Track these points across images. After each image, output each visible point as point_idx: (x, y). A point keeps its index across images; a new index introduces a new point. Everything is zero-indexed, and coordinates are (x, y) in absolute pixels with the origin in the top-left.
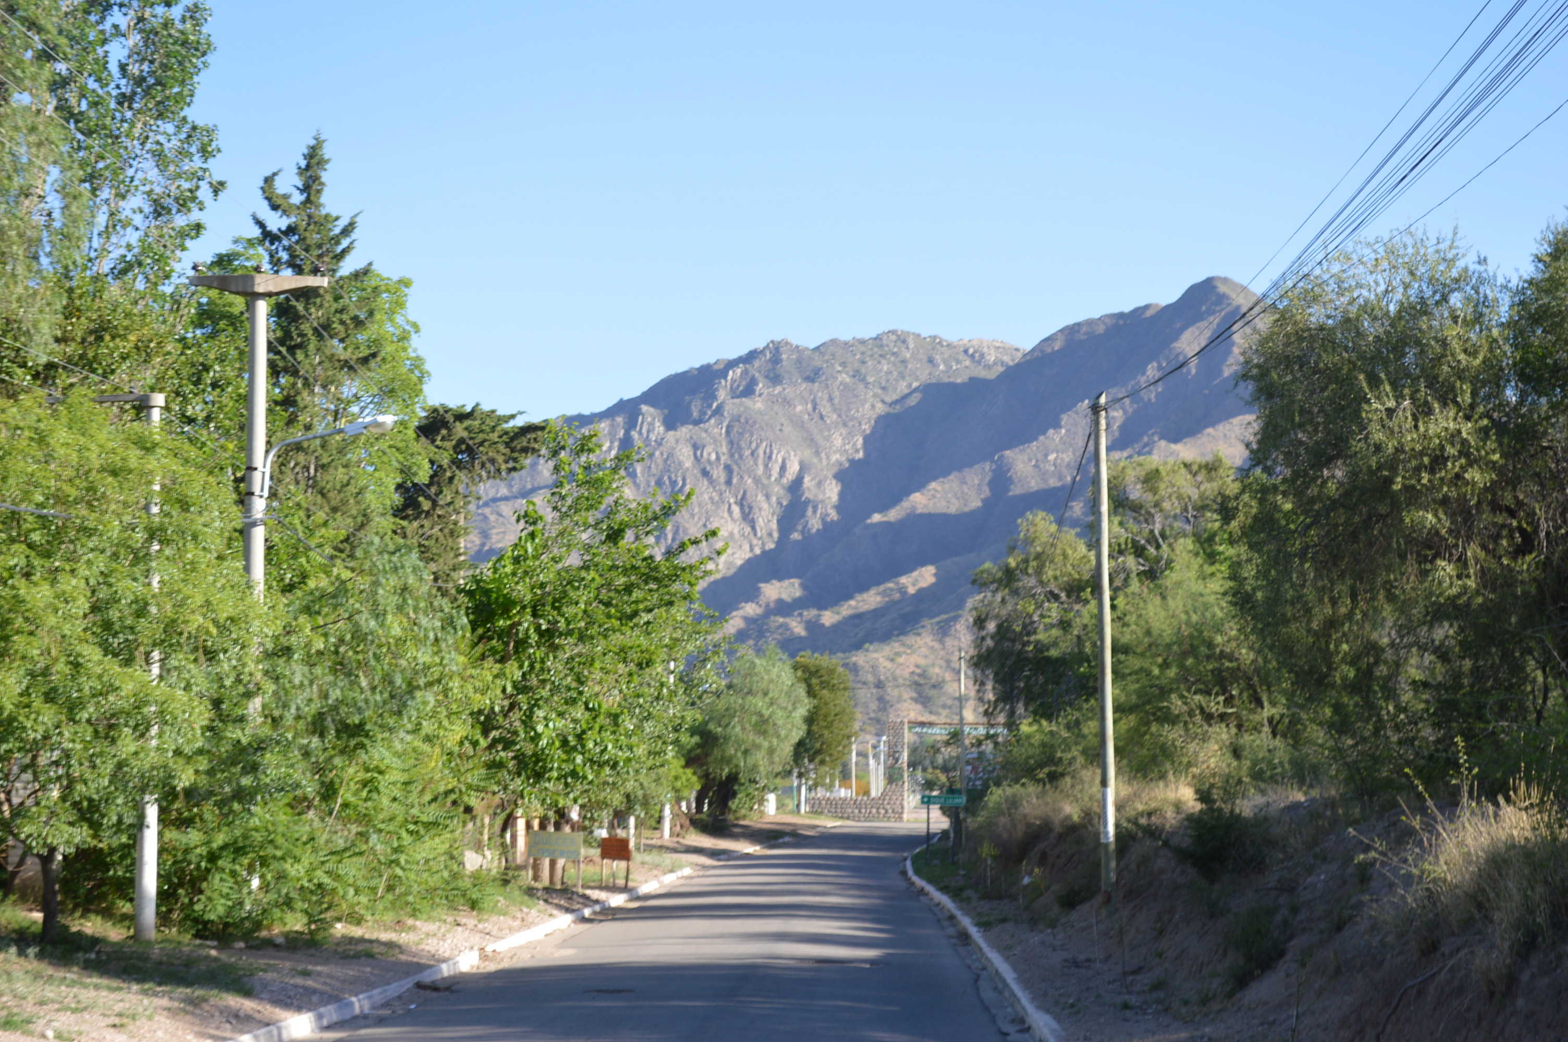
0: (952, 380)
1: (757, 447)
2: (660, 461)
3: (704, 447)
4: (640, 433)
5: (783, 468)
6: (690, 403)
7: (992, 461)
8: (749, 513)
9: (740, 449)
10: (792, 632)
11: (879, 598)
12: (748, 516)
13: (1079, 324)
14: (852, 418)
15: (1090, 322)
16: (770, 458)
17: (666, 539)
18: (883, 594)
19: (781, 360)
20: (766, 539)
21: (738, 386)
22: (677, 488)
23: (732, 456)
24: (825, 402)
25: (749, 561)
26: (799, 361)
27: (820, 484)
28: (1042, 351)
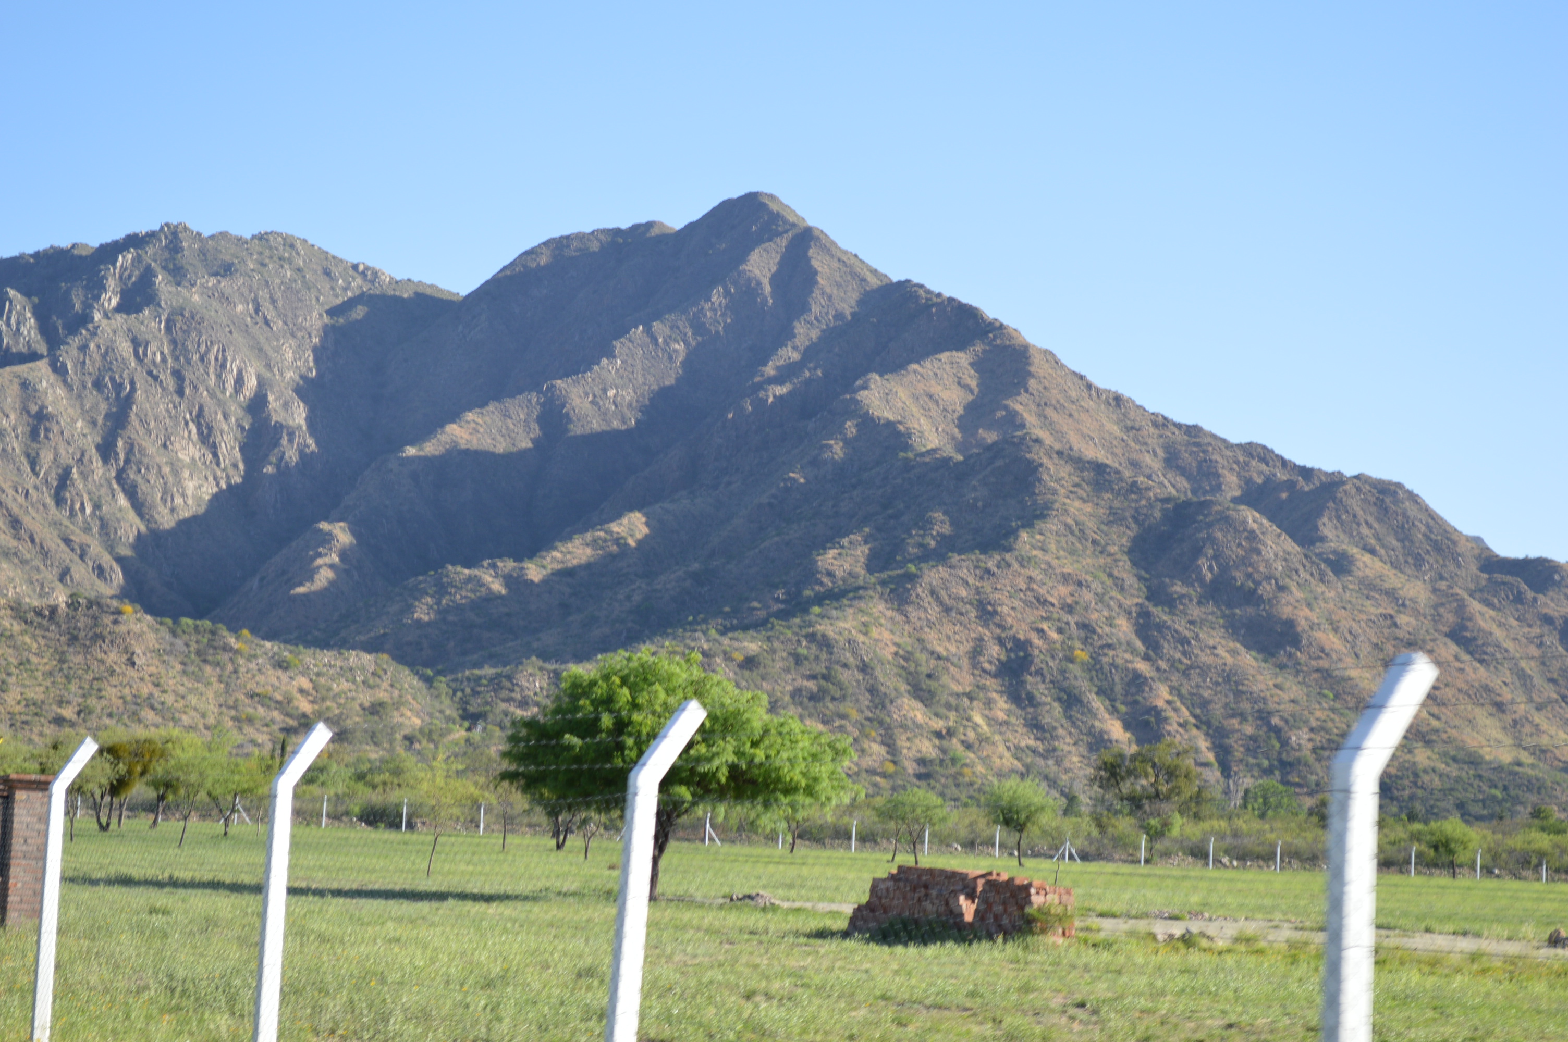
0: (397, 293)
1: (208, 351)
2: (96, 356)
3: (147, 343)
4: (8, 324)
5: (239, 382)
6: (68, 292)
7: (540, 392)
8: (209, 435)
9: (186, 350)
10: (489, 589)
11: (589, 551)
12: (207, 438)
13: (567, 237)
14: (301, 328)
15: (580, 237)
16: (223, 366)
17: (116, 460)
18: (594, 543)
19: (182, 249)
20: (231, 471)
21: (130, 276)
22: (123, 394)
23: (176, 359)
24: (267, 304)
25: (215, 497)
26: (203, 252)
27: (286, 405)
28: (525, 266)
